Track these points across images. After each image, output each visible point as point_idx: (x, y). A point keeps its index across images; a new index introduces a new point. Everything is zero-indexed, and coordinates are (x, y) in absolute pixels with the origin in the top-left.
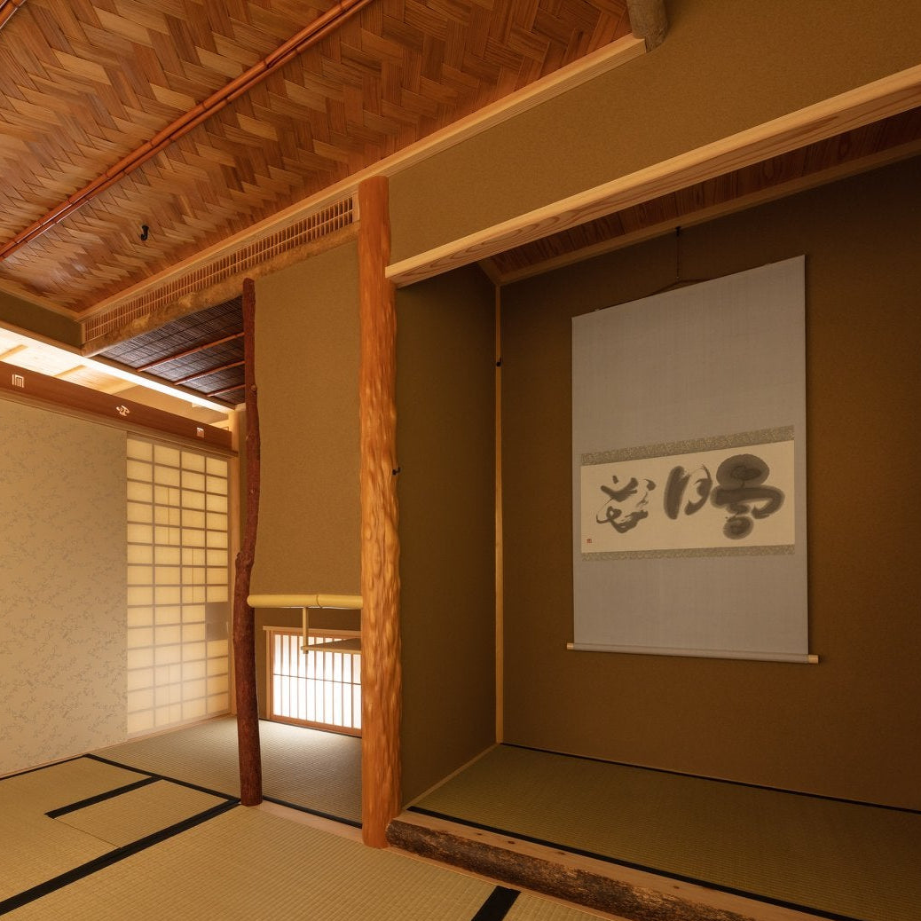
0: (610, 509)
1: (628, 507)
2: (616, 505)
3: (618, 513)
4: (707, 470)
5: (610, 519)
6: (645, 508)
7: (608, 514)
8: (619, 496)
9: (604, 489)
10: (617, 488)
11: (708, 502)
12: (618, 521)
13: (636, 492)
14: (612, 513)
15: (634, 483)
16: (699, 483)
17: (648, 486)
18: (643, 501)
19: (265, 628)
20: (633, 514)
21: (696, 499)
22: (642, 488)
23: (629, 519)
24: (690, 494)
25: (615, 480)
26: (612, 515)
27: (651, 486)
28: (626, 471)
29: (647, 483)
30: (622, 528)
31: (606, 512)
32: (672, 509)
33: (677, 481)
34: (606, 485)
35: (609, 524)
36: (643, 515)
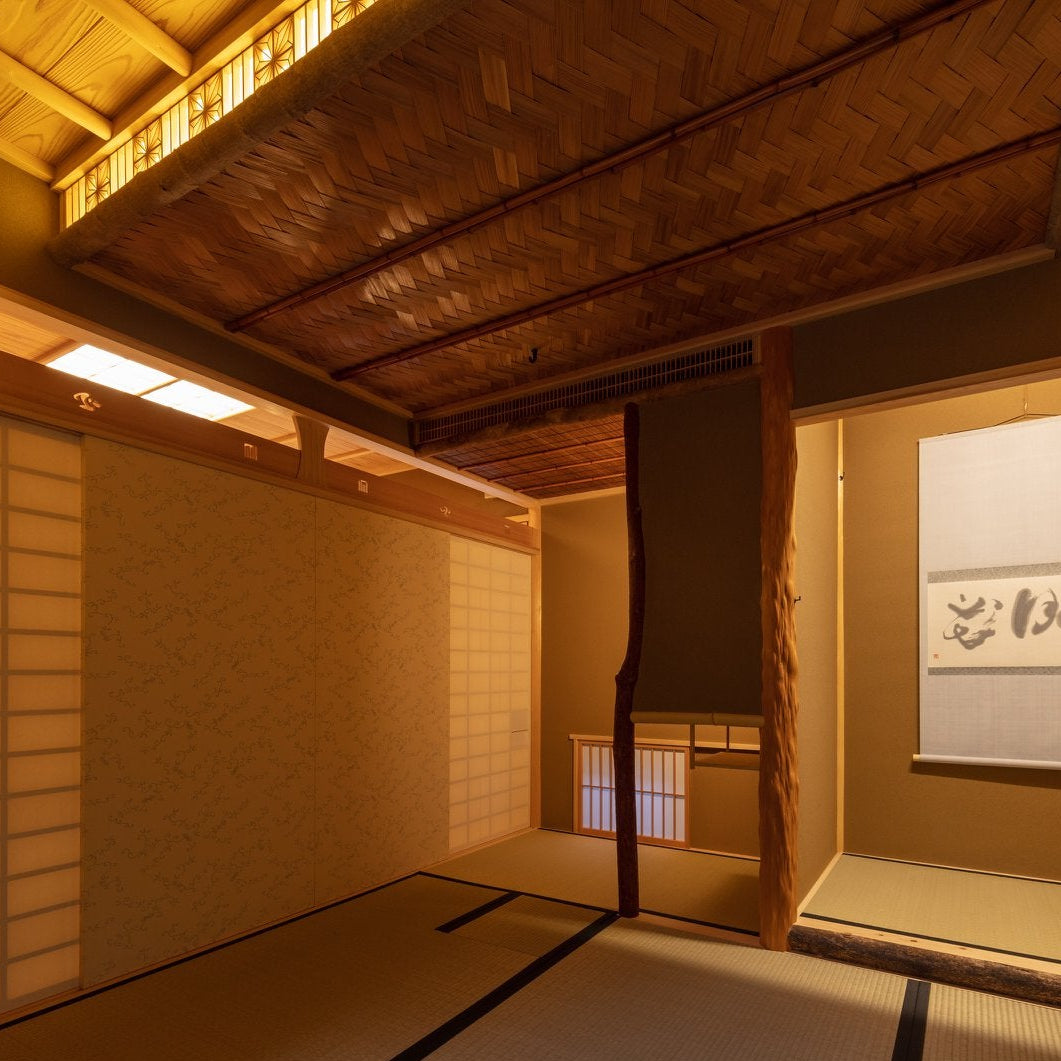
0: (957, 626)
1: (975, 625)
2: (963, 622)
3: (965, 630)
4: (1054, 595)
5: (957, 636)
6: (992, 627)
7: (955, 631)
8: (967, 614)
9: (951, 606)
10: (964, 606)
11: (1055, 622)
12: (965, 638)
13: (983, 610)
14: (959, 630)
15: (981, 602)
16: (1046, 606)
17: (996, 606)
18: (990, 620)
19: (572, 736)
20: (980, 632)
21: (1043, 620)
22: (989, 607)
23: (976, 636)
24: (1037, 616)
25: (963, 598)
26: (959, 633)
27: (999, 606)
28: (974, 590)
29: (995, 603)
30: (969, 645)
31: (953, 629)
32: (1019, 628)
33: (1024, 603)
34: (954, 603)
35: (956, 641)
36: (991, 633)
